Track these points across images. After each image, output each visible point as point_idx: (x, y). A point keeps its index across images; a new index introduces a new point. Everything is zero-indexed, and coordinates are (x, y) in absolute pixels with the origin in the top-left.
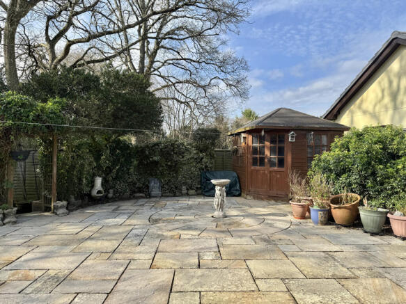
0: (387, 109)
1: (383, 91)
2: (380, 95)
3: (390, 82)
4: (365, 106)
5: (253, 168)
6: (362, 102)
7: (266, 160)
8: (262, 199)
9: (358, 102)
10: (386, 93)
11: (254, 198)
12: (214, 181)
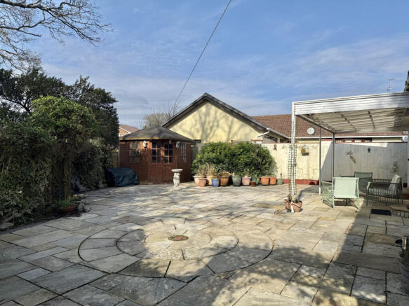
0: (198, 132)
1: (196, 121)
2: (194, 123)
3: (201, 118)
4: (184, 127)
5: (153, 164)
6: (182, 125)
7: (162, 159)
8: (159, 183)
9: (179, 124)
10: (198, 122)
11: (154, 183)
12: (173, 170)
